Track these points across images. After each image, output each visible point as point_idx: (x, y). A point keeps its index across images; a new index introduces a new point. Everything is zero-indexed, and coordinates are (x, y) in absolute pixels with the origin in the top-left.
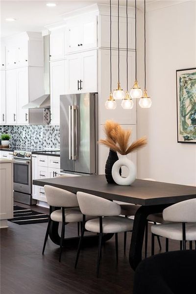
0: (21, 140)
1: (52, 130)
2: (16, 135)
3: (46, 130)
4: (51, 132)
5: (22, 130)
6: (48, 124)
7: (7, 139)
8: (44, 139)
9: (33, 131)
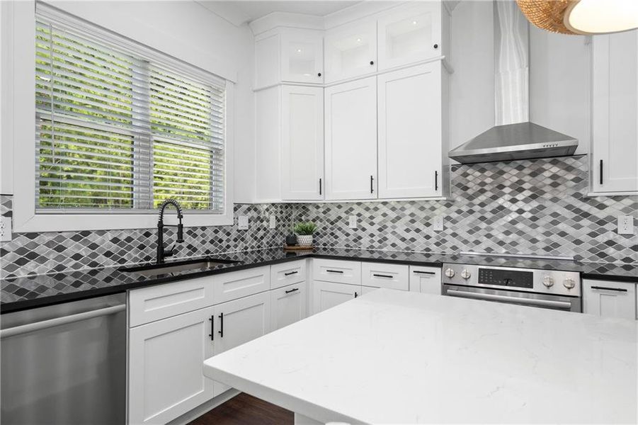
0: (338, 233)
1: (493, 212)
2: (318, 223)
3: (459, 212)
4: (489, 216)
5: (344, 215)
6: (471, 198)
7: (307, 231)
8: (449, 231)
9: (393, 215)
